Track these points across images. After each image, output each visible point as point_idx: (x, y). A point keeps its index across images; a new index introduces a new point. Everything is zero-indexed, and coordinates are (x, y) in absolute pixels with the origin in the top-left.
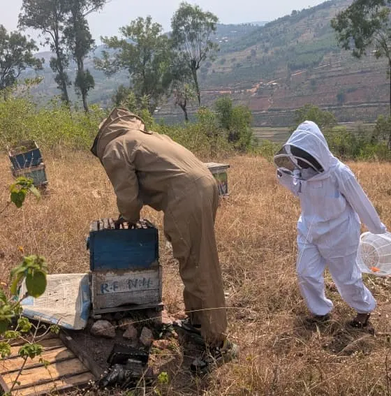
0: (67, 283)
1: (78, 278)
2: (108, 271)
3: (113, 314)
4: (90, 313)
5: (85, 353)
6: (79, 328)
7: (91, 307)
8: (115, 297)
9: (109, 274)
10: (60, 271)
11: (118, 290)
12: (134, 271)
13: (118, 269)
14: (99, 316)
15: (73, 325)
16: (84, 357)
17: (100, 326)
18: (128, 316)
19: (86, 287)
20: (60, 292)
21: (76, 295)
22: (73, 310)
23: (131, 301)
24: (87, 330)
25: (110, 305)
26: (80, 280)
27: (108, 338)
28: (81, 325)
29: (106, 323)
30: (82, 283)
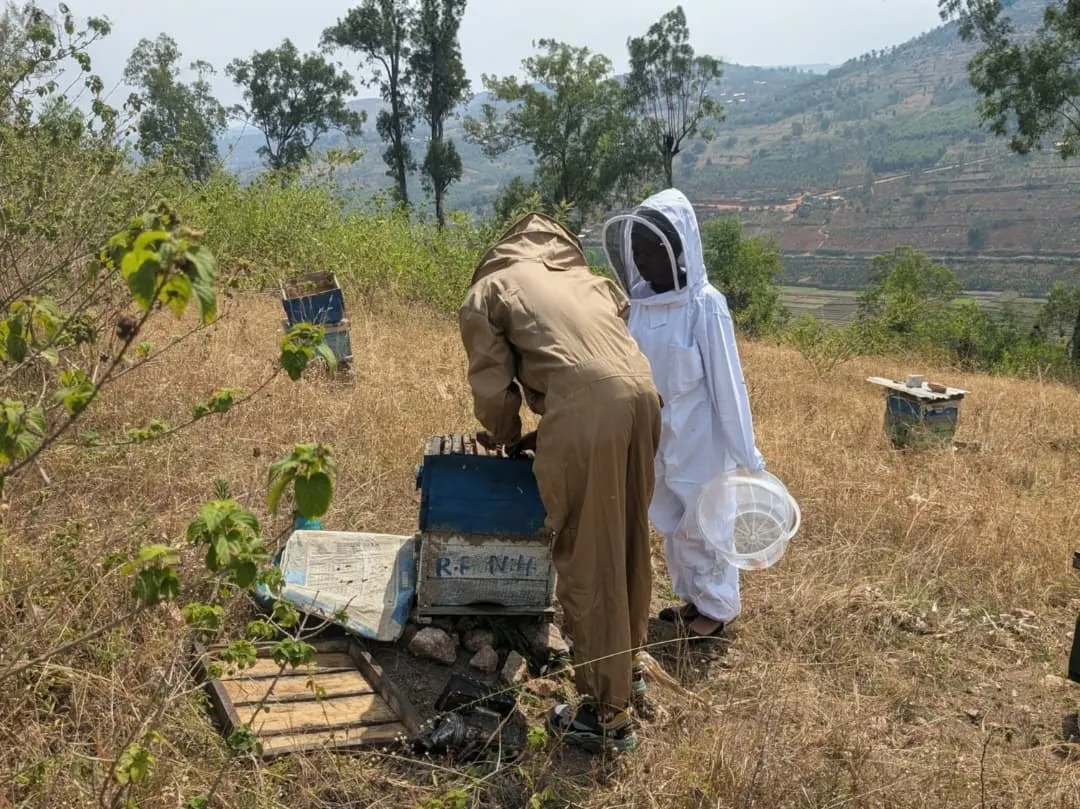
0: (373, 551)
1: (393, 545)
2: (452, 535)
3: (455, 619)
4: (410, 612)
5: (394, 687)
6: (387, 638)
7: (413, 602)
8: (462, 586)
9: (453, 540)
10: (360, 529)
11: (468, 574)
12: (502, 540)
13: (474, 532)
14: (428, 620)
15: (376, 630)
16: (391, 693)
17: (426, 637)
18: (484, 625)
19: (409, 563)
20: (357, 566)
21: (388, 575)
22: (378, 603)
23: (490, 598)
24: (402, 644)
25: (451, 601)
26: (397, 547)
27: (441, 664)
28: (392, 633)
29: (440, 635)
30: (401, 554)
